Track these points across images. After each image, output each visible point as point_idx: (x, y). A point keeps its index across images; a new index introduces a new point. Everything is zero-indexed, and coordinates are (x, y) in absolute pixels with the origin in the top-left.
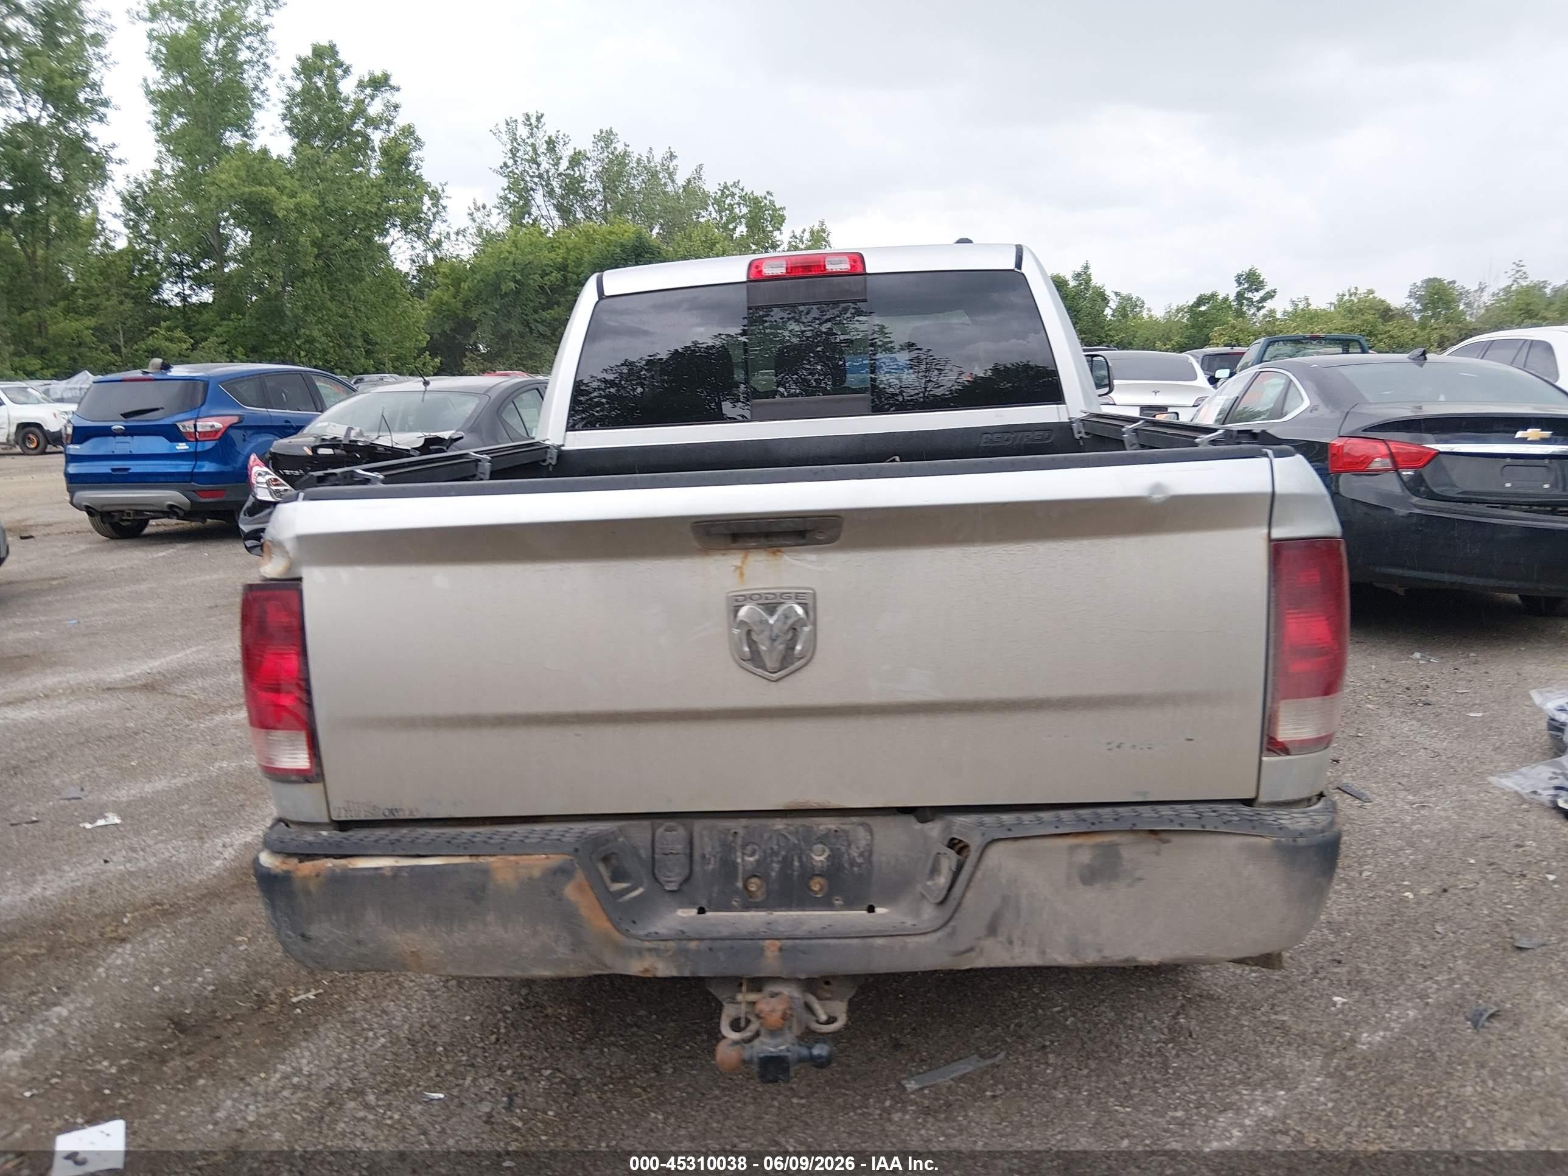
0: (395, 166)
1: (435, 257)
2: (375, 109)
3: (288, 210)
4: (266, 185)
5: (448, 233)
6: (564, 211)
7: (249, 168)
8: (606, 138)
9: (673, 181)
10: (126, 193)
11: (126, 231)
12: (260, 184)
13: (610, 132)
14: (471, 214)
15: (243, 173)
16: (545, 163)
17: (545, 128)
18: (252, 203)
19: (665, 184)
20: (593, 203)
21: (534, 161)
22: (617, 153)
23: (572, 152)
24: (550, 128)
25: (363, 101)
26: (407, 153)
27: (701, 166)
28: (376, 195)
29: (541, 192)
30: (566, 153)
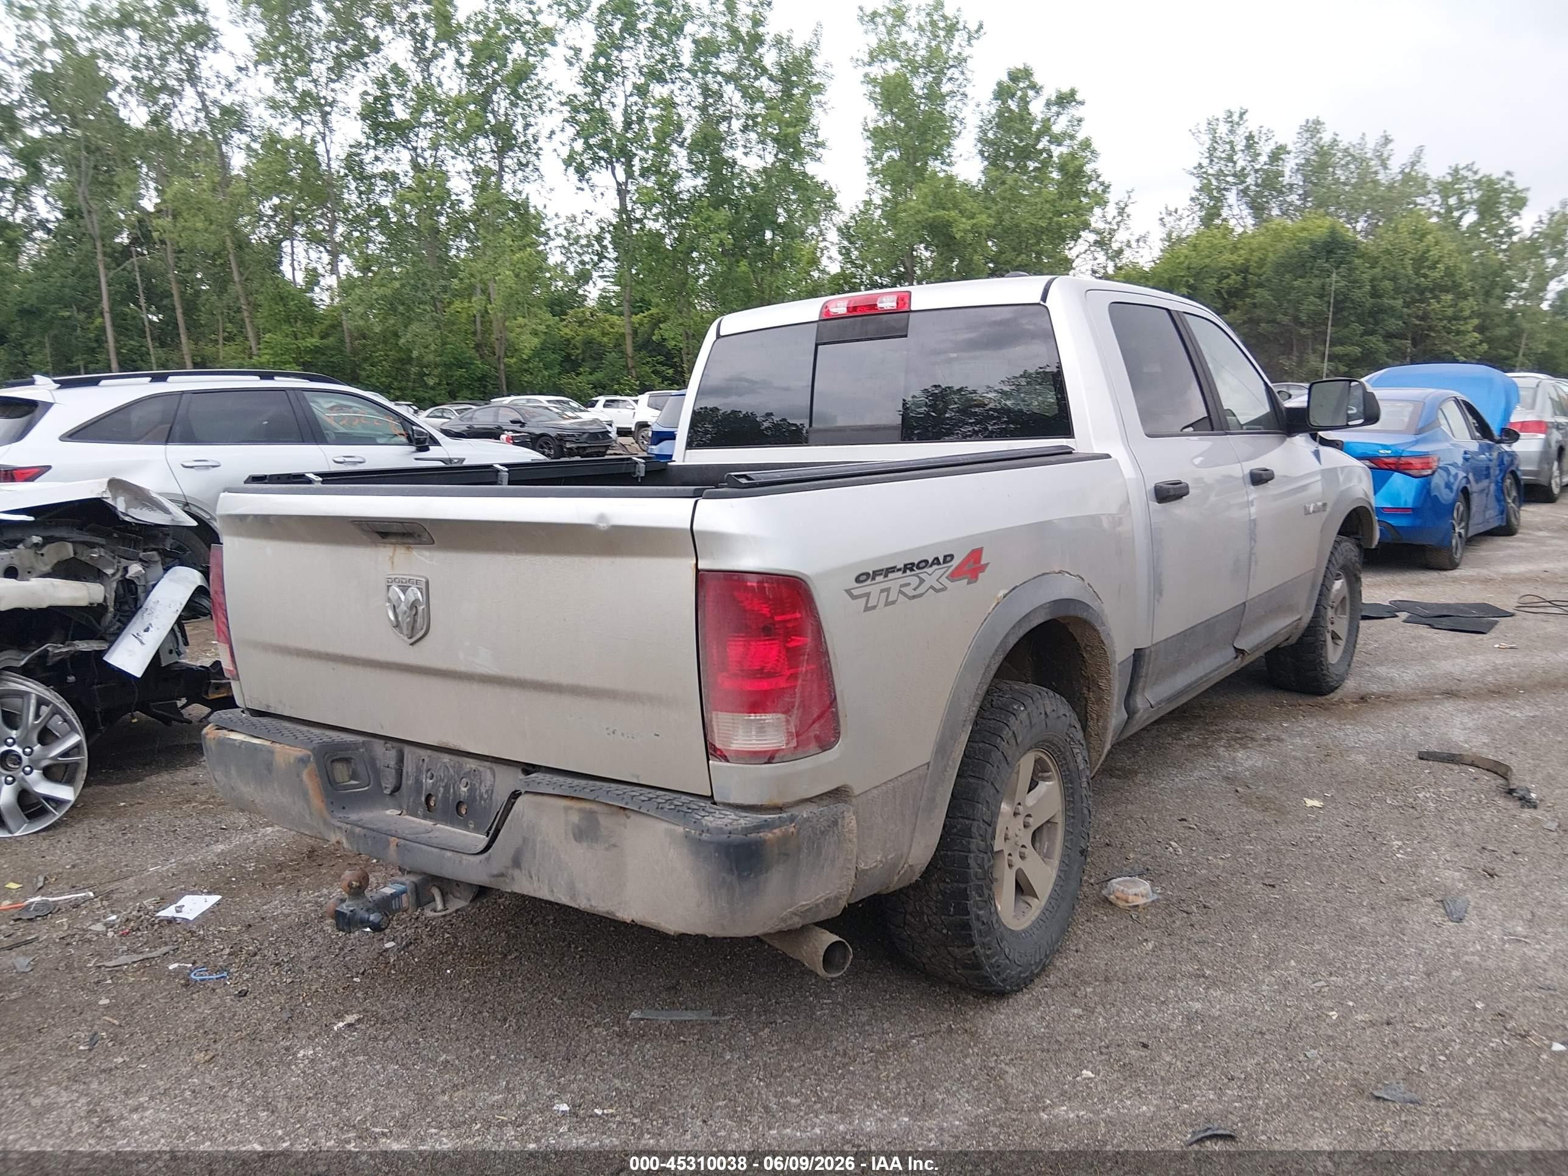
0: (1070, 181)
1: (1115, 266)
2: (1059, 126)
3: (966, 231)
4: (948, 210)
5: (1129, 241)
6: (1258, 209)
7: (935, 194)
8: (1313, 128)
9: (1385, 168)
10: (842, 224)
11: (840, 258)
12: (944, 209)
13: (1318, 122)
14: (1161, 219)
15: (930, 199)
16: (1241, 161)
17: (1247, 124)
18: (936, 227)
19: (1376, 173)
20: (1293, 198)
21: (1230, 159)
22: (1321, 143)
23: (1273, 146)
24: (1251, 124)
25: (1049, 119)
26: (1082, 166)
27: (1421, 149)
28: (1048, 211)
29: (1234, 191)
30: (1265, 149)
